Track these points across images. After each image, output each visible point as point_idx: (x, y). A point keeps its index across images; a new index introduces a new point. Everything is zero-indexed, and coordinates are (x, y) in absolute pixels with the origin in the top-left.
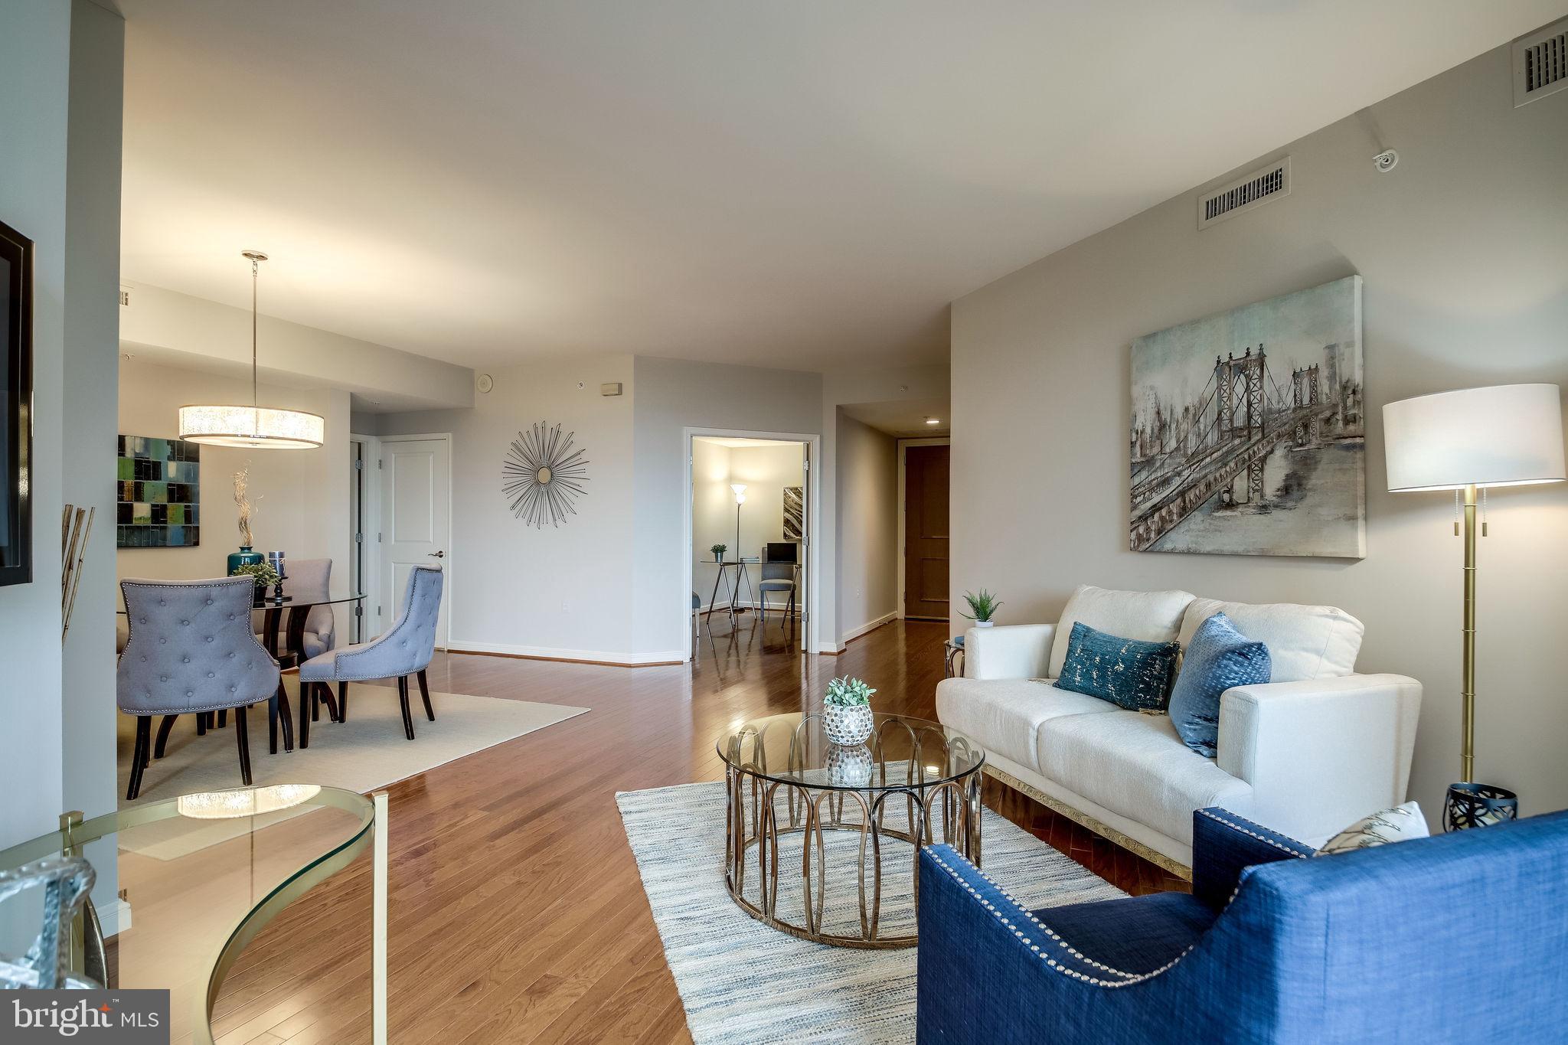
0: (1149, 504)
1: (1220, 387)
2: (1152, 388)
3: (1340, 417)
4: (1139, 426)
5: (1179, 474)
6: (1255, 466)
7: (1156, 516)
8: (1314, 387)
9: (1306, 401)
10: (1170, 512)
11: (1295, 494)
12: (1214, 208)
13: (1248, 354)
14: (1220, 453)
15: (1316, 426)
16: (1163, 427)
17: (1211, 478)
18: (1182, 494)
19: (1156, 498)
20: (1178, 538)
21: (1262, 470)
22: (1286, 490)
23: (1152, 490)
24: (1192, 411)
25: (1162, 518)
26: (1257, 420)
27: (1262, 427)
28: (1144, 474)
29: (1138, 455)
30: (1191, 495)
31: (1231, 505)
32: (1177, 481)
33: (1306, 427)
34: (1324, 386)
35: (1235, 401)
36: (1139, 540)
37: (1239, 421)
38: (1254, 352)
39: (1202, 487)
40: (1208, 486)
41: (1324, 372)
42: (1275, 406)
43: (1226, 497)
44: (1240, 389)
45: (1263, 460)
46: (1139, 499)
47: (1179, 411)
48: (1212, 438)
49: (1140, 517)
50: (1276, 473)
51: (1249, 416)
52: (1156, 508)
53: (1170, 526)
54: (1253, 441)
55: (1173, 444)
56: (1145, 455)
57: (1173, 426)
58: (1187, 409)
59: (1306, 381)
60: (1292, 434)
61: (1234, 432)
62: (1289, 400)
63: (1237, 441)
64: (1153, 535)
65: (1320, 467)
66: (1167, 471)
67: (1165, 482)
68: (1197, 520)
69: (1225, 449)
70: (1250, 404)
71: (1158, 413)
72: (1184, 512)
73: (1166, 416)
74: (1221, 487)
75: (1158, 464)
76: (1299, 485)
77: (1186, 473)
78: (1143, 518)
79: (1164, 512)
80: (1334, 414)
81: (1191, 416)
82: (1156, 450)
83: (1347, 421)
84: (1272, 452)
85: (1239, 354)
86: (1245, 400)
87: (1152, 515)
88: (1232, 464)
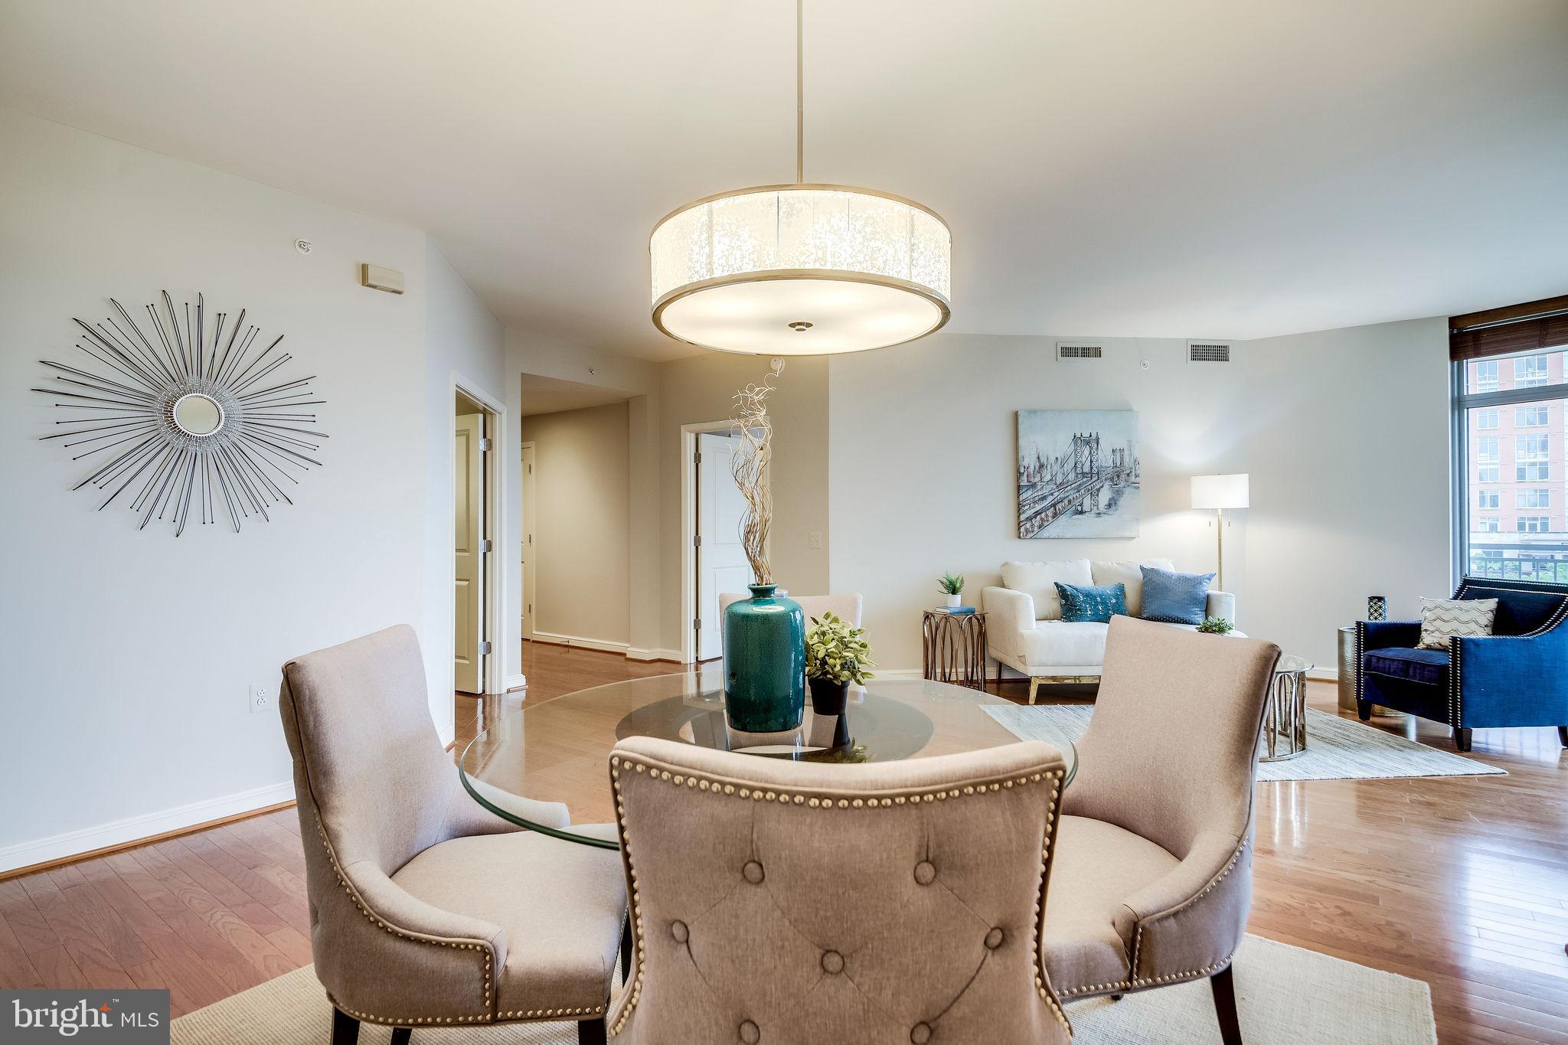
0: (1033, 511)
1: (1075, 450)
2: (1034, 442)
3: (1133, 473)
4: (1025, 463)
5: (1052, 494)
6: (1095, 494)
7: (1038, 517)
8: (1122, 459)
9: (1118, 464)
10: (1047, 516)
11: (1113, 508)
12: (1068, 352)
13: (1091, 436)
14: (1076, 484)
15: (1123, 476)
16: (1041, 466)
17: (1071, 497)
18: (1054, 505)
19: (1038, 507)
20: (1052, 530)
21: (1098, 495)
22: (1109, 506)
23: (1035, 502)
24: (1059, 460)
25: (1042, 519)
26: (1095, 470)
27: (1098, 473)
28: (1030, 492)
29: (1026, 481)
30: (1059, 506)
31: (1081, 512)
32: (1050, 498)
33: (1118, 476)
34: (1126, 459)
35: (1084, 459)
36: (1026, 532)
37: (1086, 469)
38: (1094, 436)
39: (1066, 502)
40: (1070, 502)
41: (1126, 453)
42: (1104, 465)
43: (1079, 508)
44: (1087, 452)
45: (1098, 490)
46: (1026, 507)
47: (1052, 460)
48: (1072, 476)
49: (1027, 518)
50: (1105, 496)
51: (1092, 468)
52: (1037, 513)
53: (1046, 524)
54: (1093, 480)
55: (1049, 477)
56: (1030, 482)
57: (1049, 467)
58: (1057, 458)
59: (1118, 455)
60: (1112, 479)
61: (1084, 474)
62: (1110, 463)
63: (1085, 479)
64: (1036, 529)
65: (1124, 495)
66: (1046, 491)
67: (1044, 498)
68: (1063, 520)
69: (1079, 483)
70: (1091, 462)
71: (1038, 458)
72: (1055, 515)
73: (1043, 460)
74: (1077, 502)
75: (1039, 487)
76: (1115, 504)
77: (1056, 494)
78: (1029, 519)
79: (1043, 515)
80: (1131, 472)
81: (1059, 463)
82: (1037, 479)
83: (1136, 477)
84: (1102, 487)
85: (1086, 435)
86: (1089, 458)
87: (1035, 517)
88: (1083, 491)
